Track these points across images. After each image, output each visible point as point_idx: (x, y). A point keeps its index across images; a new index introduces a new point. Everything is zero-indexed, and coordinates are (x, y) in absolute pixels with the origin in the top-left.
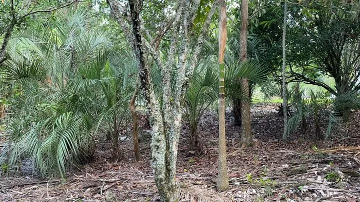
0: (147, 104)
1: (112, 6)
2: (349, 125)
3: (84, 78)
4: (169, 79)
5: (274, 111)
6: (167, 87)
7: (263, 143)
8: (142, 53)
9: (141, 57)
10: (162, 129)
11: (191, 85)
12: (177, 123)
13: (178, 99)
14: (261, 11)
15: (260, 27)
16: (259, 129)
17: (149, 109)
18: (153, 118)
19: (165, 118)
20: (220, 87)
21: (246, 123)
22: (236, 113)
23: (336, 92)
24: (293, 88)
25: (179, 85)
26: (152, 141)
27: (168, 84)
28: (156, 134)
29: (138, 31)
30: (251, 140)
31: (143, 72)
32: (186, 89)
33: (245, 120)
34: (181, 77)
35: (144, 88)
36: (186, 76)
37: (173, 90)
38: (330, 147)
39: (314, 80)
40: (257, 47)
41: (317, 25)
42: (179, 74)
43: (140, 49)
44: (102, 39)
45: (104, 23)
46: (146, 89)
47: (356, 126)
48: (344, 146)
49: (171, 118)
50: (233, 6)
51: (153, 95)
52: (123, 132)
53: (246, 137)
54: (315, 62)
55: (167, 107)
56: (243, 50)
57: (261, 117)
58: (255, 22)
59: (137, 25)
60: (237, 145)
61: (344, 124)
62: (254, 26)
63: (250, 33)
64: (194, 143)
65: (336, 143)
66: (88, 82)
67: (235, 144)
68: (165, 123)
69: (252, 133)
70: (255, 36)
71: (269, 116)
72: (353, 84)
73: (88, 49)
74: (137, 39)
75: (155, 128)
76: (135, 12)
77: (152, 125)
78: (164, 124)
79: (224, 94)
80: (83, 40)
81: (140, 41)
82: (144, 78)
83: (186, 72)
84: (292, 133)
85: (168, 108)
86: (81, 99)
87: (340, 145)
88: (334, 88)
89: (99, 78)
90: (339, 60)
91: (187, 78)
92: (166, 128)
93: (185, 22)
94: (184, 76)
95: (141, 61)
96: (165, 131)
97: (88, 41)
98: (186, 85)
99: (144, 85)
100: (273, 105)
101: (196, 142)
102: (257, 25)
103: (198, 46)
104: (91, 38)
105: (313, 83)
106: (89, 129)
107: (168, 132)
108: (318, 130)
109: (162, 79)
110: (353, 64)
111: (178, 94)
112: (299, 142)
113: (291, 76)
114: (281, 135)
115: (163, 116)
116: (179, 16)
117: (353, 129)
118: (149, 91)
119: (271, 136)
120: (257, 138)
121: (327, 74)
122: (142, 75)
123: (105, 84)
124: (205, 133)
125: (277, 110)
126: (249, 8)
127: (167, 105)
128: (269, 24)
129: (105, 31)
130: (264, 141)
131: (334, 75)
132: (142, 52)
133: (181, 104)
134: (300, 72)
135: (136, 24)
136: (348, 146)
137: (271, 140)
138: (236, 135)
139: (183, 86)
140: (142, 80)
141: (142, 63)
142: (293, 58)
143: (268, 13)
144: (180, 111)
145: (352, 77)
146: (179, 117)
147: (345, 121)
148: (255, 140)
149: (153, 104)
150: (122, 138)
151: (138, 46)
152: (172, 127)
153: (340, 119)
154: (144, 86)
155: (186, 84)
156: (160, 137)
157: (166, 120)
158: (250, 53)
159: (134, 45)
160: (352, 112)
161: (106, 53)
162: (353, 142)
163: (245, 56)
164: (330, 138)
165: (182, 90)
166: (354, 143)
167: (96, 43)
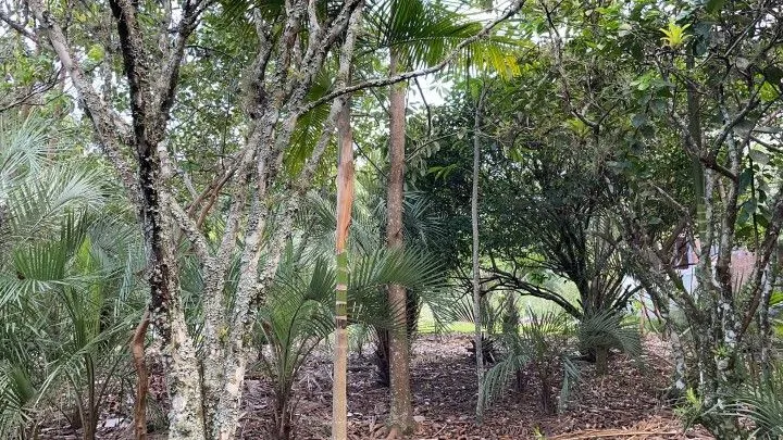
0: (164, 344)
1: (97, 124)
2: (606, 382)
3: (21, 278)
4: (220, 287)
5: (464, 351)
6: (214, 304)
7: (437, 425)
8: (157, 230)
9: (156, 238)
10: (197, 405)
11: (268, 300)
12: (233, 389)
13: (238, 331)
14: (431, 144)
15: (430, 177)
16: (430, 393)
17: (167, 356)
18: (176, 378)
19: (207, 376)
20: (337, 303)
21: (398, 380)
22: (381, 357)
23: (581, 311)
24: (501, 301)
25: (243, 301)
26: (171, 434)
27: (218, 296)
28: (179, 416)
29: (150, 182)
30: (410, 419)
31: (158, 271)
32: (258, 309)
33: (398, 374)
34: (249, 282)
35: (158, 309)
36: (260, 282)
37: (229, 312)
38: (569, 431)
39: (537, 288)
40: (423, 218)
41: (538, 178)
42: (242, 277)
43: (153, 221)
44: (79, 187)
45: (91, 151)
46: (163, 310)
47: (621, 385)
48: (597, 427)
49: (220, 376)
50: (378, 131)
51: (178, 324)
52: (115, 407)
53: (399, 412)
54: (539, 250)
55: (213, 352)
56: (395, 224)
57: (437, 365)
58: (419, 167)
59: (149, 170)
60: (378, 433)
61: (599, 379)
62: (419, 174)
63: (411, 188)
64: (282, 430)
65: (582, 421)
66: (31, 287)
67: (376, 430)
68: (205, 390)
69: (414, 404)
70: (419, 194)
71: (451, 363)
72: (612, 294)
73: (44, 209)
74: (149, 198)
75: (180, 403)
76: (146, 142)
77: (173, 395)
78: (203, 393)
79: (345, 318)
80: (33, 189)
81: (154, 203)
82: (160, 284)
83: (260, 272)
84: (496, 400)
85: (215, 354)
86: (10, 330)
87: (588, 425)
88: (576, 305)
89: (60, 277)
90: (582, 248)
91: (260, 286)
92: (208, 401)
93: (261, 167)
94: (254, 281)
95: (154, 247)
96: (205, 409)
97: (45, 192)
98: (257, 300)
99: (158, 301)
100: (461, 339)
101: (287, 429)
102: (423, 173)
103: (289, 217)
104: (53, 185)
105: (536, 293)
106: (22, 403)
107: (212, 411)
108: (546, 393)
109: (205, 285)
110: (610, 255)
111: (239, 322)
112: (508, 422)
113: (492, 279)
114: (474, 406)
115: (202, 372)
116: (251, 152)
117: (614, 391)
118: (169, 316)
119: (454, 409)
120: (424, 413)
121: (562, 276)
122: (156, 280)
123: (74, 293)
124: (313, 405)
125: (469, 350)
126: (407, 139)
127: (212, 345)
128: (447, 173)
129: (89, 169)
130: (438, 421)
131: (574, 277)
132: (159, 228)
133: (244, 345)
134: (509, 270)
135: (147, 165)
136: (603, 427)
137: (453, 418)
138: (380, 407)
139: (251, 303)
140: (154, 289)
141: (158, 251)
142: (493, 243)
143: (444, 151)
144: (241, 360)
145: (610, 281)
146: (240, 373)
147: (600, 373)
148: (419, 419)
149: (177, 346)
150: (111, 423)
151: (149, 213)
152: (222, 398)
153: (590, 368)
154: (159, 305)
155: (259, 299)
156: (189, 423)
157: (207, 383)
158: (410, 229)
159: (142, 211)
160: (613, 354)
161: (86, 221)
162: (613, 419)
163: (397, 235)
164: (570, 410)
165: (249, 313)
166: (616, 422)
167: (62, 197)
